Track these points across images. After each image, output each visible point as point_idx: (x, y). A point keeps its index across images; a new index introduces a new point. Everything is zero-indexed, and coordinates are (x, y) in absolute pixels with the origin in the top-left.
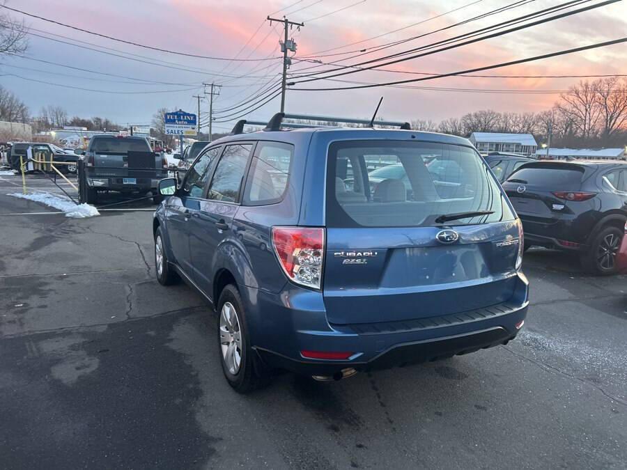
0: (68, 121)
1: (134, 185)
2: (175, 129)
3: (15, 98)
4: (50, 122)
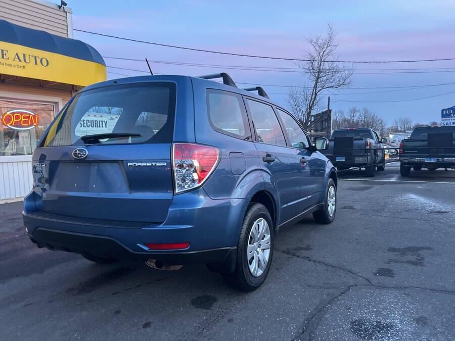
0: (412, 127)
1: (343, 162)
2: (451, 121)
3: (375, 116)
4: (399, 129)
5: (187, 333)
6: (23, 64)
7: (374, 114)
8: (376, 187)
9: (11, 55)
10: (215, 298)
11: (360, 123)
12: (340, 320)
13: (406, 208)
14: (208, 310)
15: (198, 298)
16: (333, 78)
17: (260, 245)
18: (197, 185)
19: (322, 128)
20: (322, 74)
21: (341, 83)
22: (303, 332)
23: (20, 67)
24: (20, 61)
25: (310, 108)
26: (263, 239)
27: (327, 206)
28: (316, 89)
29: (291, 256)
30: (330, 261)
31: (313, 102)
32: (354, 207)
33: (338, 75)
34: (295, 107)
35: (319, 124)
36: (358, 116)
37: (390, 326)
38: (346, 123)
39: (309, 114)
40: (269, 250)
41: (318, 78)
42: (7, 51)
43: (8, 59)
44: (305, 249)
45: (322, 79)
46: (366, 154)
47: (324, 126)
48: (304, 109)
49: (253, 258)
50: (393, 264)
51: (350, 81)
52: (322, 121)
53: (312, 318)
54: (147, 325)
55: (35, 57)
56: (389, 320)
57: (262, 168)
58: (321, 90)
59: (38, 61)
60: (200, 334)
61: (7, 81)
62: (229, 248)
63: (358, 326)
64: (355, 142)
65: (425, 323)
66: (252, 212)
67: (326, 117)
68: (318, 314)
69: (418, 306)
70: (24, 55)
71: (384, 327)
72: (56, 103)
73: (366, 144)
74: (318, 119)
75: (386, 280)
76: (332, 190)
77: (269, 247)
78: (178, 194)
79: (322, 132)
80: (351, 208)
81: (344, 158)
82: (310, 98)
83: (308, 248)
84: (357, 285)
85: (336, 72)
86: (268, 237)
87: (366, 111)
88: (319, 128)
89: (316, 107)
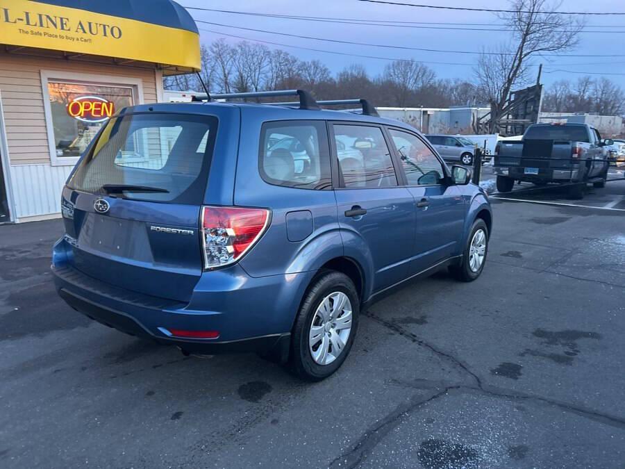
1: (536, 175)
5: (218, 433)
6: (88, 36)
7: (619, 89)
8: (576, 218)
9: (72, 24)
10: (269, 386)
11: (594, 102)
12: (411, 437)
13: (601, 261)
14: (254, 404)
15: (249, 383)
16: (551, 34)
17: (334, 324)
18: (232, 260)
19: (525, 112)
20: (534, 27)
21: (563, 42)
22: (356, 448)
23: (85, 41)
24: (84, 32)
25: (510, 81)
26: (339, 317)
27: (467, 258)
28: (521, 52)
29: (392, 332)
30: (441, 344)
31: (515, 72)
32: (522, 254)
33: (560, 29)
34: (486, 80)
35: (521, 106)
36: (591, 91)
37: (472, 454)
38: (571, 101)
39: (506, 90)
40: (350, 329)
41: (527, 34)
42: (68, 19)
43: (69, 30)
44: (417, 322)
45: (532, 36)
46: (570, 165)
47: (528, 111)
48: (500, 83)
49: (320, 342)
50: (528, 357)
51: (578, 41)
52: (527, 102)
53: (376, 431)
54: (177, 416)
55: (104, 26)
56: (475, 445)
57: (342, 227)
58: (529, 53)
59: (108, 31)
60: (232, 437)
61: (70, 58)
62: (279, 335)
63: (429, 450)
64: (555, 146)
65: (522, 457)
66: (320, 286)
67: (533, 97)
68: (386, 425)
69: (526, 428)
70: (90, 24)
71: (463, 454)
72: (135, 86)
73: (574, 150)
74: (521, 98)
75: (503, 383)
76: (480, 235)
77: (350, 326)
78: (209, 270)
79: (524, 118)
80: (517, 255)
81: (537, 169)
82: (510, 67)
83: (422, 321)
84: (459, 387)
85: (557, 25)
86: (348, 313)
87: (607, 84)
88: (521, 112)
89: (518, 80)
